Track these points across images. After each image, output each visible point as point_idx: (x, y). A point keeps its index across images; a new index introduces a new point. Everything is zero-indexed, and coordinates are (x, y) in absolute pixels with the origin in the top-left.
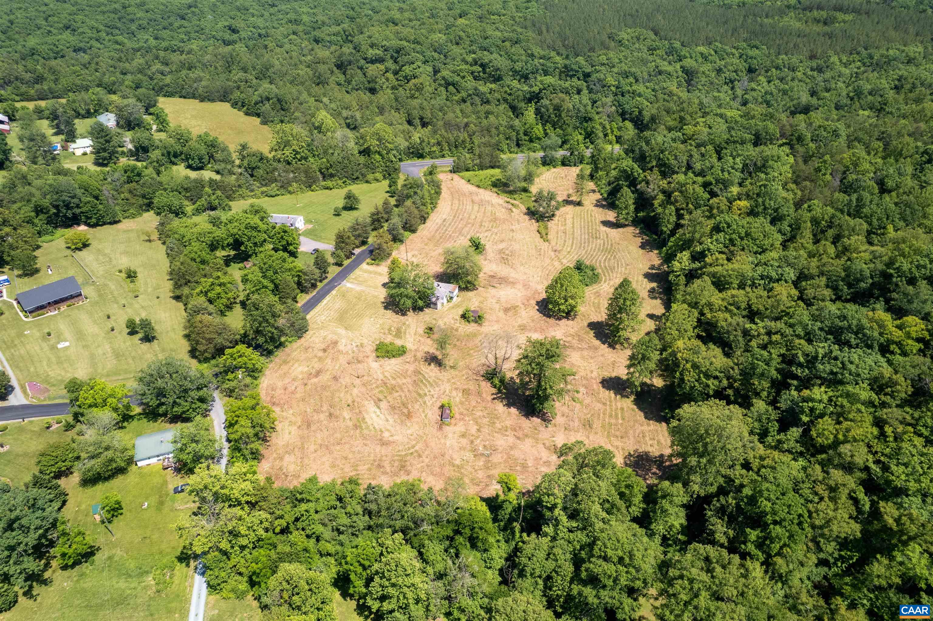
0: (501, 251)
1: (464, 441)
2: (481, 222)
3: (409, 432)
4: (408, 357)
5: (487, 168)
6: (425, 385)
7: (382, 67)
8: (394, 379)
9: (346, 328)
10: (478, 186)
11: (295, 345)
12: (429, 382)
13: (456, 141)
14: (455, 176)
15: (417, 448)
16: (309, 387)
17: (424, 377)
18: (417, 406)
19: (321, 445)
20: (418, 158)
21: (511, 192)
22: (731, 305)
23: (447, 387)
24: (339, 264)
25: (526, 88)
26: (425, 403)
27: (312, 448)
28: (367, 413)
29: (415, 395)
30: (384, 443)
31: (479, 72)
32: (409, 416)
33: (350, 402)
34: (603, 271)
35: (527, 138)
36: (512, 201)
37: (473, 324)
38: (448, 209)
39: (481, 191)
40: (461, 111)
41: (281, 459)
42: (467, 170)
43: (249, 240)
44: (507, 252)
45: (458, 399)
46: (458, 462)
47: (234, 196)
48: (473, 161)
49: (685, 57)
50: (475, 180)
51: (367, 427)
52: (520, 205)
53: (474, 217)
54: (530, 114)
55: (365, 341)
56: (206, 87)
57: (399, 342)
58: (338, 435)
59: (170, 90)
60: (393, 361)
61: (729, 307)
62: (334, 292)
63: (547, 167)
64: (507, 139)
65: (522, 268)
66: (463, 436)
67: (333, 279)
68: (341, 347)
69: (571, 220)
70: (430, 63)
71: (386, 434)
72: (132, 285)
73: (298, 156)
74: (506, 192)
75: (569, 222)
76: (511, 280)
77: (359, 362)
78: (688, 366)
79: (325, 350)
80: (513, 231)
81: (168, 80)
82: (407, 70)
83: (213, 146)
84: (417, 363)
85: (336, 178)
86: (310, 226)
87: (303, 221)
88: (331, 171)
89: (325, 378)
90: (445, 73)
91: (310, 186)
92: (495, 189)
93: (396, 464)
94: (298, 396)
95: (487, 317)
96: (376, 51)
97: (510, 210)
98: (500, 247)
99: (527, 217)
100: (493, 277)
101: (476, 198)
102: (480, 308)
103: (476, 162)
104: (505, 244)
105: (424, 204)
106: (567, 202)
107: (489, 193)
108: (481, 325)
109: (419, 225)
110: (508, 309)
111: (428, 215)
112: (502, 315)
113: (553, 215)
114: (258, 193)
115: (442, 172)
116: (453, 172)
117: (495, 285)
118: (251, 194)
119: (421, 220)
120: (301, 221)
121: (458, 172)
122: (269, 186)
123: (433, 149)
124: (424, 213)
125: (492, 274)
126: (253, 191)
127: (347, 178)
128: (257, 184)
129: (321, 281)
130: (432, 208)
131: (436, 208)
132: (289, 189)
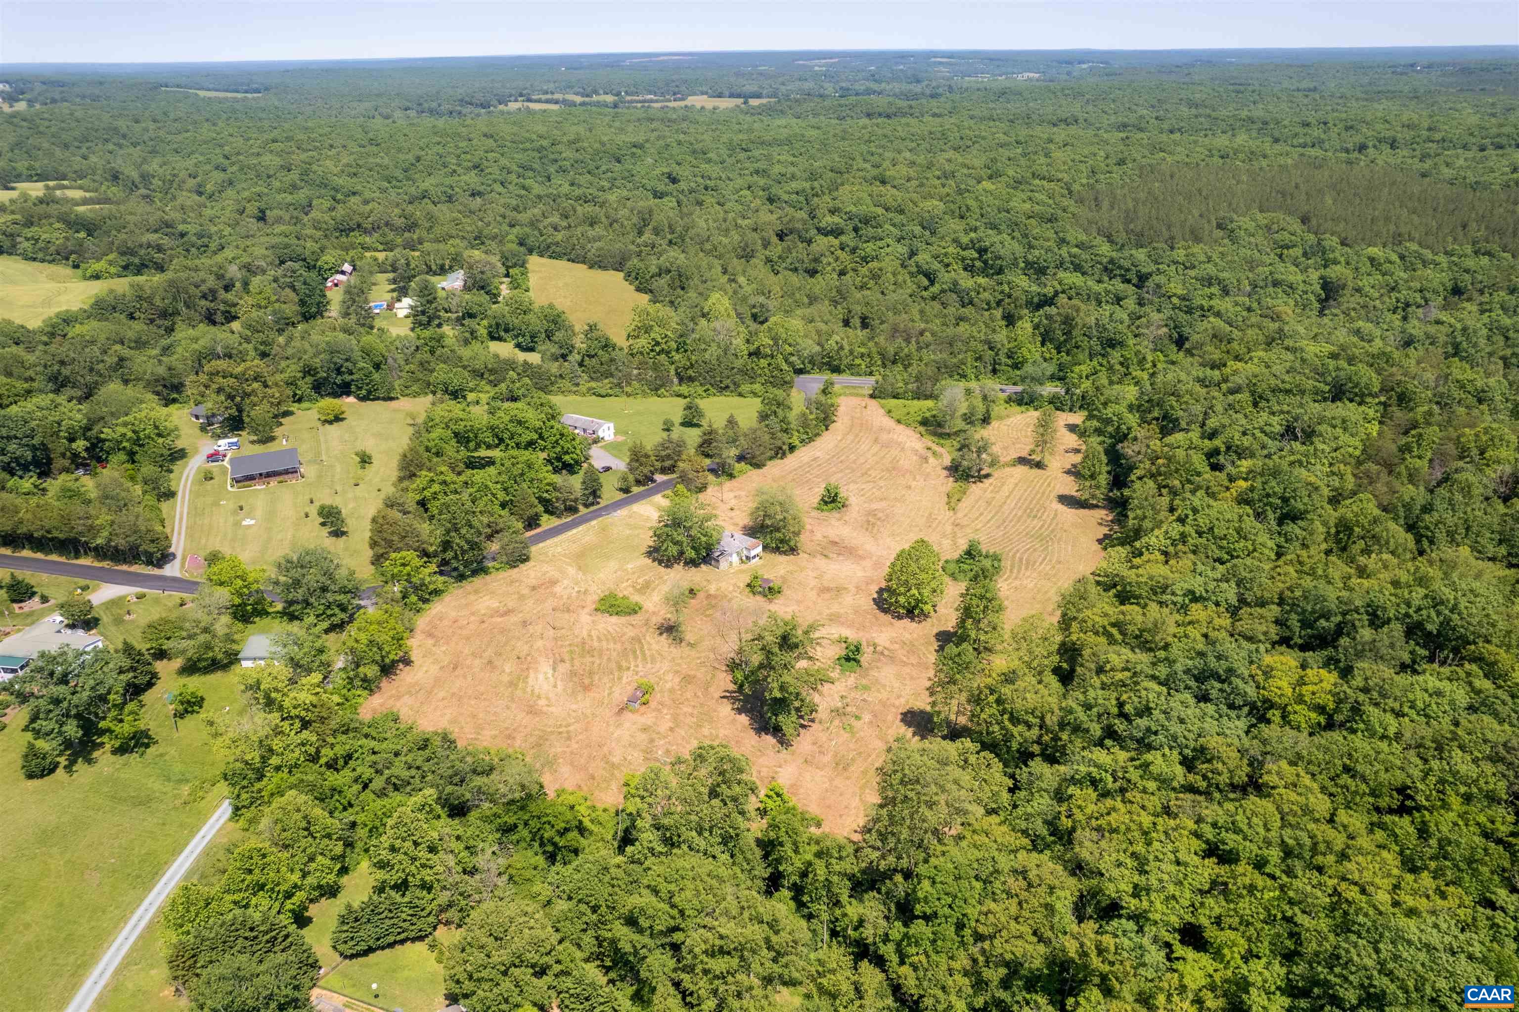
0: (872, 513)
1: (642, 737)
2: (868, 469)
3: (574, 707)
4: (636, 619)
5: (926, 398)
6: (636, 658)
7: (836, 242)
8: (599, 639)
9: (580, 568)
10: (899, 421)
11: (502, 574)
12: (644, 655)
13: (896, 354)
14: (873, 403)
15: (571, 728)
16: (484, 626)
17: (642, 648)
18: (605, 679)
19: (453, 694)
20: (833, 371)
21: (941, 435)
22: (1113, 625)
23: (666, 666)
24: (626, 491)
25: (1035, 288)
26: (620, 678)
27: (441, 694)
28: (536, 671)
29: (613, 665)
30: (532, 711)
31: (972, 260)
32: (586, 688)
33: (522, 655)
34: (1012, 566)
35: (1009, 362)
36: (935, 447)
37: (759, 598)
38: (831, 446)
39: (901, 428)
40: (922, 312)
41: (399, 698)
42: (896, 397)
43: (511, 438)
44: (880, 515)
45: (669, 685)
46: (615, 760)
48: (906, 384)
49: (1336, 262)
50: (898, 413)
51: (524, 690)
52: (945, 455)
54: (1025, 327)
55: (594, 588)
56: (601, 249)
57: (636, 598)
58: (482, 689)
59: (558, 249)
60: (614, 619)
61: (1109, 628)
62: (594, 523)
63: (1023, 408)
64: (976, 359)
66: (645, 730)
67: (606, 507)
68: (558, 589)
69: (1011, 486)
70: (907, 242)
71: (542, 702)
72: (360, 472)
73: (658, 349)
74: (935, 434)
75: (1006, 490)
76: (860, 552)
77: (568, 611)
78: (992, 699)
79: (534, 588)
80: (909, 487)
81: (559, 236)
82: (869, 248)
83: (555, 322)
84: (644, 630)
86: (621, 438)
87: (612, 430)
88: (690, 372)
89: (514, 619)
90: (923, 258)
91: (657, 389)
92: (922, 429)
93: (532, 739)
94: (465, 632)
95: (786, 592)
96: (836, 219)
97: (926, 459)
98: (874, 506)
99: (945, 473)
100: (835, 543)
101: (884, 437)
102: (784, 580)
103: (910, 386)
104: (883, 504)
105: (786, 431)
106: (1022, 461)
107: (909, 432)
108: (770, 601)
109: (771, 458)
110: (828, 590)
111: (792, 448)
112: (813, 595)
113: (987, 476)
114: (583, 388)
115: (857, 395)
116: (872, 396)
117: (831, 555)
118: (575, 389)
119: (777, 454)
120: (609, 429)
121: (879, 397)
122: (601, 381)
123: (858, 361)
124: (784, 444)
125: (838, 539)
126: (577, 385)
127: (712, 386)
128: (586, 377)
129: (587, 506)
130: (803, 440)
131: (813, 441)
132: (627, 389)
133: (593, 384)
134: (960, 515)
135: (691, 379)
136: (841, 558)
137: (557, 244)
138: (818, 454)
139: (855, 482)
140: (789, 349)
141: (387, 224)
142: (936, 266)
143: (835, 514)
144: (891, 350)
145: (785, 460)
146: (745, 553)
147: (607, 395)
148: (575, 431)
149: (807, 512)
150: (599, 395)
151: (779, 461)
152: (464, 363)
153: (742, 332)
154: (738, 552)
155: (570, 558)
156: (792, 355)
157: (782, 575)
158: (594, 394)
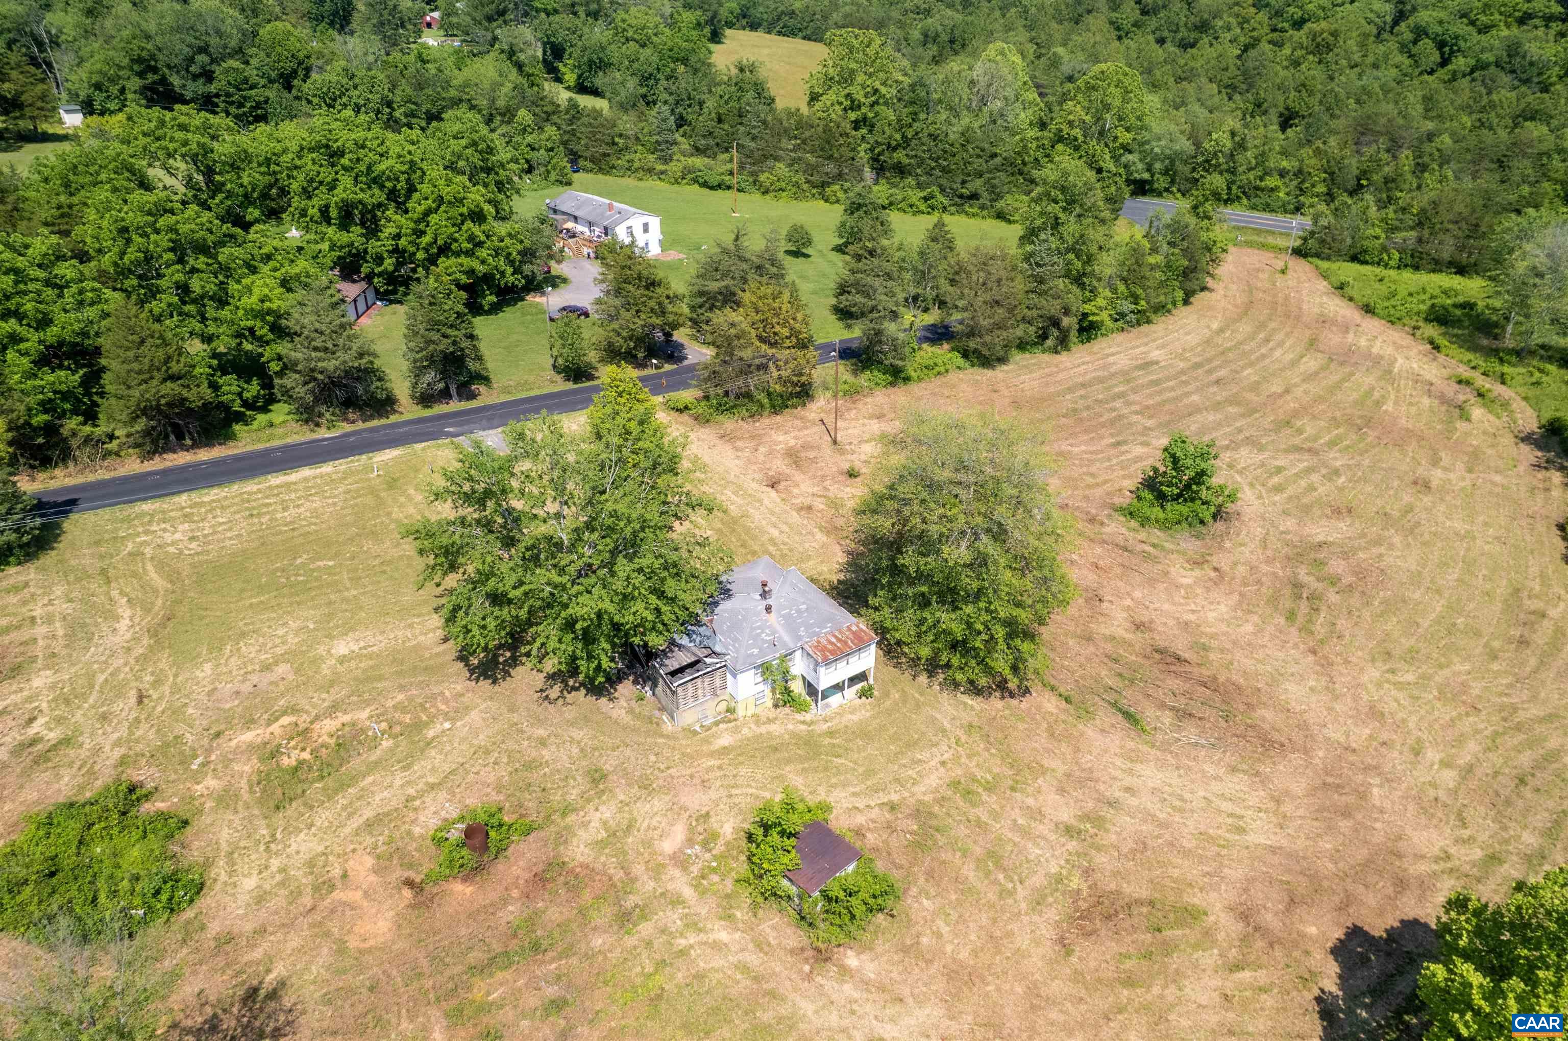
0: (1308, 552)
2: (1296, 414)
5: (1437, 266)
10: (1368, 309)
13: (1364, 173)
14: (1302, 267)
21: (1493, 353)
24: (579, 372)
36: (1484, 382)
37: (771, 925)
38: (1192, 339)
39: (1372, 325)
42: (1359, 258)
44: (1337, 566)
47: (614, 161)
48: (1391, 230)
50: (1368, 290)
52: (1518, 405)
53: (1276, 388)
65: (1373, 673)
67: (481, 410)
74: (1475, 349)
76: (1266, 715)
80: (1425, 486)
85: (910, 180)
86: (674, 256)
87: (655, 234)
88: (900, 156)
91: (823, 185)
92: (1431, 330)
97: (1462, 411)
98: (1315, 532)
99: (1529, 454)
100: (1170, 659)
101: (1332, 339)
102: (926, 829)
103: (1399, 237)
104: (1345, 529)
105: (1078, 280)
107: (1396, 335)
108: (822, 954)
109: (1022, 346)
110: (1111, 911)
111: (1088, 330)
114: (675, 167)
115: (1264, 246)
116: (1299, 252)
117: (1149, 713)
118: (660, 167)
119: (1044, 337)
120: (646, 228)
121: (1318, 255)
122: (714, 157)
123: (1270, 182)
124: (1067, 312)
125: (1180, 646)
126: (666, 160)
127: (942, 190)
128: (685, 144)
129: (426, 399)
130: (1122, 315)
131: (1149, 322)
132: (762, 177)
133: (698, 162)
135: (901, 170)
136: (1191, 732)
137: (792, 14)
138: (1155, 355)
139: (1259, 446)
140: (1125, 137)
142: (1461, 28)
143: (1186, 540)
144: (1353, 165)
145: (1064, 358)
146: (799, 666)
147: (719, 186)
148: (570, 225)
149: (1092, 520)
150: (705, 185)
151: (1047, 357)
152: (453, 93)
153: (1032, 103)
154: (765, 669)
155: (173, 576)
156: (1127, 149)
157: (919, 813)
158: (695, 181)
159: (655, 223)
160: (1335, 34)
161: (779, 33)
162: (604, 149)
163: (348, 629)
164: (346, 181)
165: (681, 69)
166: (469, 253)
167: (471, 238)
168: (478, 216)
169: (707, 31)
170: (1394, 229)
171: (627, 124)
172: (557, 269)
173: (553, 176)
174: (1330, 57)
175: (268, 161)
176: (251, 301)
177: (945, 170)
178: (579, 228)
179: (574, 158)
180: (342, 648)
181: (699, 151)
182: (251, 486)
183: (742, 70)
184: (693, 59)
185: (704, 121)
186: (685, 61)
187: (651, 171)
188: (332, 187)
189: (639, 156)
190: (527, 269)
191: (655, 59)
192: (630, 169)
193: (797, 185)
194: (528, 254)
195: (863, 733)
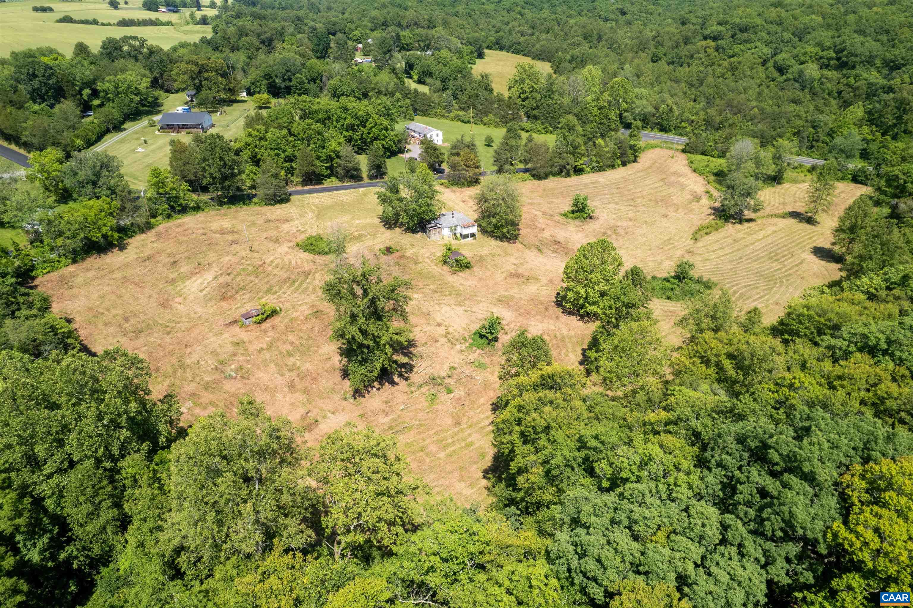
0: (615, 228)
1: (228, 349)
2: (637, 197)
3: (199, 310)
4: (325, 259)
6: (291, 287)
7: (713, 44)
8: (276, 266)
9: (318, 215)
10: (695, 171)
11: (256, 208)
12: (300, 286)
13: (721, 123)
14: (681, 156)
15: (179, 325)
16: (202, 237)
17: (304, 281)
18: (247, 296)
19: (124, 277)
20: (661, 130)
26: (260, 298)
27: (116, 275)
28: (200, 277)
29: (266, 288)
30: (164, 305)
32: (224, 299)
33: (205, 263)
36: (714, 192)
37: (446, 268)
38: (619, 176)
39: (695, 175)
41: (87, 270)
42: (705, 153)
45: (296, 314)
46: (189, 361)
47: (430, 112)
50: (698, 165)
52: (720, 199)
53: (637, 191)
55: (313, 230)
58: (148, 279)
60: (304, 255)
64: (795, 134)
66: (237, 344)
68: (285, 226)
69: (769, 232)
70: (774, 45)
71: (179, 300)
77: (276, 241)
79: (268, 221)
80: (666, 216)
84: (321, 268)
85: (539, 121)
87: (440, 137)
88: (535, 112)
92: (712, 178)
93: (141, 326)
94: (184, 238)
95: (477, 270)
96: (720, 28)
97: (698, 199)
98: (619, 223)
99: (710, 211)
100: (557, 243)
101: (673, 179)
102: (481, 259)
104: (630, 223)
105: (573, 153)
106: (795, 215)
107: (699, 179)
108: (454, 272)
109: (554, 175)
110: (519, 276)
111: (578, 171)
112: (499, 277)
113: (750, 220)
114: (452, 115)
116: (684, 151)
117: (546, 250)
118: (447, 115)
119: (561, 171)
120: (437, 135)
121: (690, 152)
122: (467, 111)
123: (684, 124)
124: (568, 164)
125: (562, 240)
126: (449, 112)
127: (551, 125)
128: (456, 106)
129: (371, 178)
130: (593, 167)
131: (604, 170)
132: (484, 119)
133: (460, 113)
134: (700, 244)
135: (536, 118)
136: (554, 255)
139: (617, 203)
140: (624, 106)
141: (416, 24)
143: (578, 222)
144: (719, 119)
145: (568, 179)
146: (459, 230)
147: (468, 122)
148: (413, 134)
149: (552, 216)
150: (463, 121)
151: (562, 179)
152: (372, 85)
153: (595, 92)
154: (450, 228)
155: (318, 208)
156: (626, 111)
157: (481, 257)
158: (459, 120)
159: (441, 133)
160: (739, 63)
161: (513, 52)
162: (427, 107)
163: (358, 219)
164: (350, 118)
165: (459, 75)
166: (383, 140)
167: (384, 135)
168: (386, 129)
169: (476, 54)
170: (717, 143)
171: (435, 98)
172: (408, 147)
173: (408, 117)
174: (736, 73)
175: (327, 112)
176: (331, 148)
177: (552, 118)
178: (415, 135)
179: (415, 110)
180: (357, 222)
181: (461, 109)
182: (331, 193)
183: (482, 77)
184: (464, 71)
185: (464, 98)
186: (461, 72)
187: (443, 116)
188: (345, 119)
189: (439, 111)
190: (399, 146)
191: (449, 71)
192: (436, 115)
193: (496, 122)
194: (400, 141)
195: (472, 244)
